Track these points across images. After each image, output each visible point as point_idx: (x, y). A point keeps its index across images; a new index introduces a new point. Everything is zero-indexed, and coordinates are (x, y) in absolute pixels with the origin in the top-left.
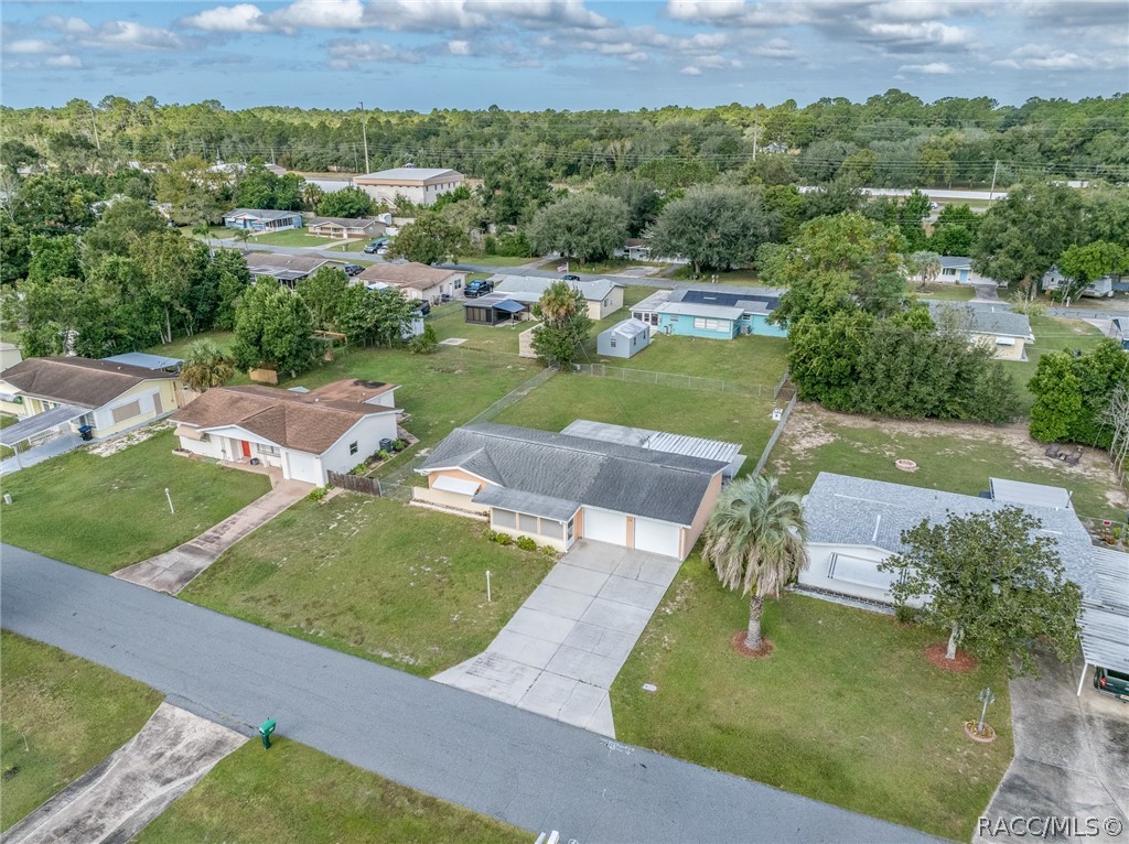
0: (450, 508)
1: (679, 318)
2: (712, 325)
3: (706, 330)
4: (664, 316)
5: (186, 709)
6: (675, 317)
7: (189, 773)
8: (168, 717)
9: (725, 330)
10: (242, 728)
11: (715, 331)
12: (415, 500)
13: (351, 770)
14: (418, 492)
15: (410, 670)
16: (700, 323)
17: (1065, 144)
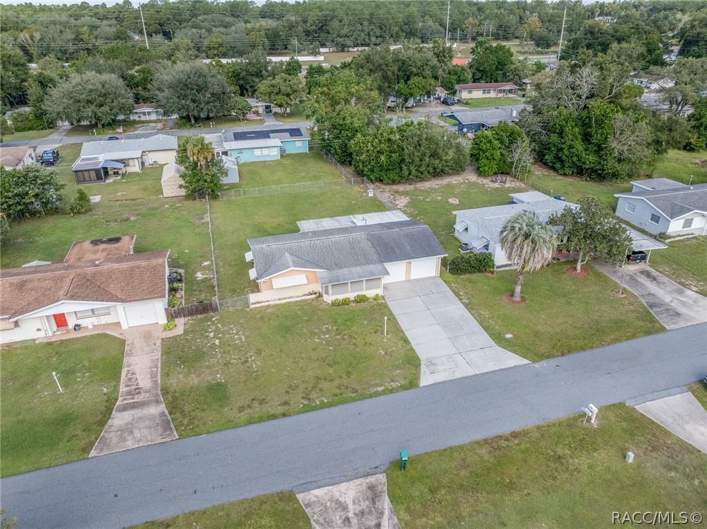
0: (282, 299)
1: (243, 151)
2: (265, 152)
3: (262, 156)
4: (233, 151)
5: (319, 487)
6: (240, 151)
7: (382, 513)
8: (314, 499)
9: (274, 154)
10: (371, 472)
11: (268, 155)
12: (253, 304)
13: (461, 448)
14: (253, 298)
15: (404, 388)
16: (257, 152)
17: (314, 27)
